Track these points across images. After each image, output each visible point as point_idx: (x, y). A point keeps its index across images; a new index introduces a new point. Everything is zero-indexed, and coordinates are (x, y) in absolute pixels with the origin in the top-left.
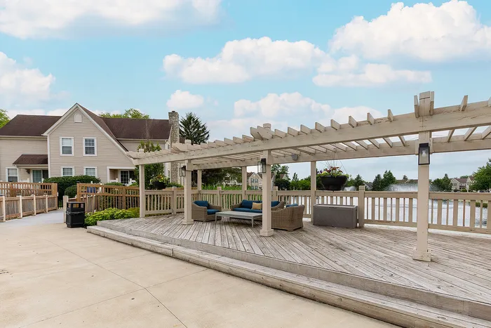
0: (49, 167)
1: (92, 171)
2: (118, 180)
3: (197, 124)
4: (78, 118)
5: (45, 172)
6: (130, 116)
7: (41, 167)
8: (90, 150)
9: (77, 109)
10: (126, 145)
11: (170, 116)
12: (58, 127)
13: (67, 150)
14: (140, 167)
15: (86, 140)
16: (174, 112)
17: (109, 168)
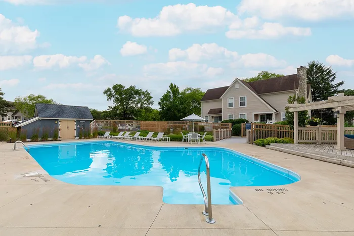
0: (222, 114)
1: (244, 116)
2: (259, 121)
3: (320, 69)
4: (237, 86)
5: (220, 118)
6: (261, 77)
7: (218, 115)
8: (243, 104)
9: (236, 81)
10: (264, 98)
11: (298, 71)
12: (227, 93)
13: (231, 105)
14: (295, 113)
15: (241, 98)
16: (301, 67)
17: (254, 113)
